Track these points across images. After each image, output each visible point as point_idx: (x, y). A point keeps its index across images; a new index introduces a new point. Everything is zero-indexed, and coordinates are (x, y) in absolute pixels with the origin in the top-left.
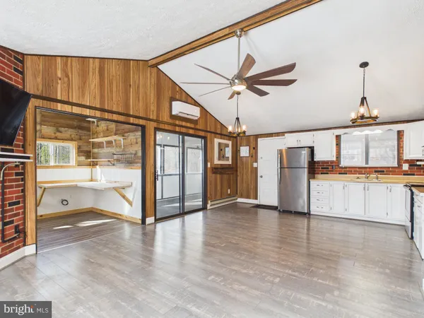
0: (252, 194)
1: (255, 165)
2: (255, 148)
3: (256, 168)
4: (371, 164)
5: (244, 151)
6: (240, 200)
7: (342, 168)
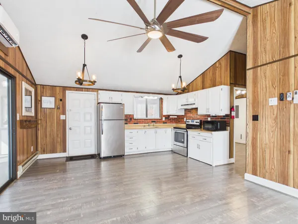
0: (59, 147)
1: (62, 117)
2: (62, 100)
3: (64, 121)
4: (149, 117)
5: (48, 102)
6: (41, 156)
7: (135, 119)
